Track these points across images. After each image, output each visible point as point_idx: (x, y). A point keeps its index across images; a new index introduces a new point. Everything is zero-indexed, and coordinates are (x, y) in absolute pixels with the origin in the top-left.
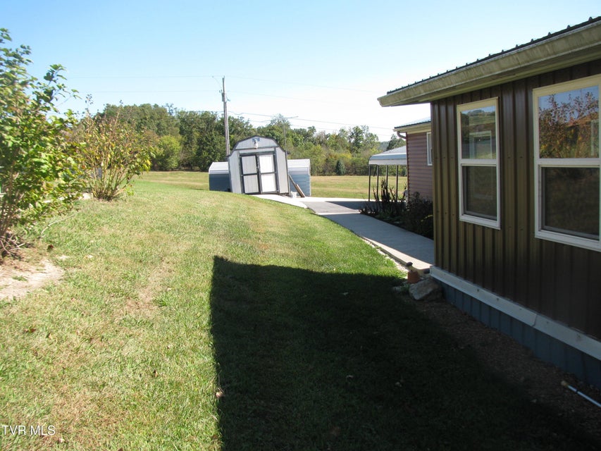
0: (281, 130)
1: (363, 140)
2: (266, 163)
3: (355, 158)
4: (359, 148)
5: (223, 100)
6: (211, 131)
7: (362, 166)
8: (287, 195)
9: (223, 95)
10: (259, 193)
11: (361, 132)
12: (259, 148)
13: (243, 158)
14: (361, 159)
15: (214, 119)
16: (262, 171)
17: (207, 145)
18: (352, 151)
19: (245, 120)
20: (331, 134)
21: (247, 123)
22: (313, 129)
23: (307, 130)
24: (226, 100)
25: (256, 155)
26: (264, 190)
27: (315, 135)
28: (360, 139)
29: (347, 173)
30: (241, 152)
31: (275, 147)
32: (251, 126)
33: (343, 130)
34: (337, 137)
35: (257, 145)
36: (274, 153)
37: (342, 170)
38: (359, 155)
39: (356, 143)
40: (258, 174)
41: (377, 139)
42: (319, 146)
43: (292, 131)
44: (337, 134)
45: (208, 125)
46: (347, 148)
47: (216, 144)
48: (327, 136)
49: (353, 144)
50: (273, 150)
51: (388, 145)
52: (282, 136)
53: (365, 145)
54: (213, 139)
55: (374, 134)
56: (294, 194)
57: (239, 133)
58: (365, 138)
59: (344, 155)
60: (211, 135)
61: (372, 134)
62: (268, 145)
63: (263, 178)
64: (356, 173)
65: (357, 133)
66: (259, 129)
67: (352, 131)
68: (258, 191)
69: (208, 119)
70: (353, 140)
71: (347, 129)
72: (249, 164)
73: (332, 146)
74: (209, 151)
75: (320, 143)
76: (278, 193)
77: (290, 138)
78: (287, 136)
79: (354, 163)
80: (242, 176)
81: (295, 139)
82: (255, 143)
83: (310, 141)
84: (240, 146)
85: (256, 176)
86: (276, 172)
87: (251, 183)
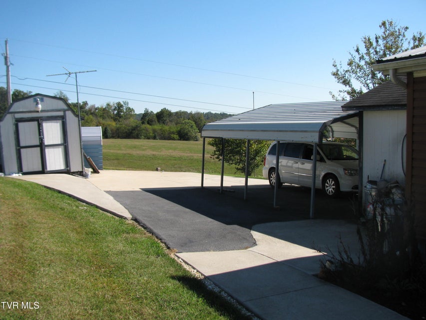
1: (123, 112)
2: (52, 132)
3: (118, 126)
4: (120, 118)
7: (125, 131)
8: (81, 173)
10: (43, 171)
11: (122, 106)
12: (42, 111)
13: (20, 124)
14: (124, 126)
16: (46, 142)
18: (115, 120)
20: (100, 107)
22: (85, 104)
23: (82, 104)
25: (39, 121)
26: (49, 168)
27: (87, 108)
28: (121, 112)
29: (113, 137)
30: (18, 116)
31: (64, 111)
33: (108, 105)
34: (104, 109)
35: (40, 107)
36: (63, 119)
37: (109, 135)
38: (121, 123)
39: (118, 114)
40: (42, 146)
41: (134, 112)
42: (91, 116)
44: (104, 107)
46: (112, 118)
48: (96, 109)
49: (116, 114)
50: (61, 114)
51: (142, 116)
53: (125, 116)
55: (131, 108)
56: (89, 171)
58: (125, 111)
59: (110, 123)
61: (130, 108)
62: (55, 107)
63: (48, 152)
64: (119, 137)
65: (119, 106)
67: (115, 105)
68: (40, 169)
70: (116, 112)
71: (111, 104)
72: (28, 132)
73: (100, 116)
75: (92, 114)
76: (68, 172)
79: (118, 129)
80: (19, 148)
82: (37, 104)
83: (83, 112)
84: (16, 107)
85: (39, 149)
86: (65, 145)
87: (31, 159)
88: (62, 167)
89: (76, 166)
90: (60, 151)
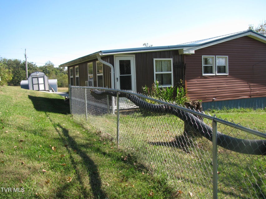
0: (50, 68)
2: (41, 80)
5: (25, 57)
6: (19, 68)
8: (48, 91)
9: (25, 55)
10: (39, 90)
13: (33, 79)
15: (20, 63)
16: (40, 83)
17: (17, 74)
19: (34, 64)
21: (35, 65)
24: (26, 57)
25: (38, 78)
26: (40, 89)
30: (33, 77)
31: (44, 75)
32: (36, 66)
35: (38, 74)
36: (44, 77)
40: (38, 84)
43: (55, 68)
45: (17, 66)
47: (21, 74)
50: (43, 76)
52: (51, 70)
54: (19, 72)
56: (51, 91)
57: (31, 69)
60: (19, 70)
62: (41, 74)
63: (40, 85)
66: (40, 67)
68: (38, 90)
69: (17, 63)
72: (35, 81)
74: (18, 77)
76: (45, 90)
77: (54, 71)
78: (53, 70)
80: (33, 84)
81: (56, 72)
83: (62, 72)
84: (32, 74)
85: (38, 85)
86: (44, 84)
87: (36, 87)
88: (44, 89)
89: (47, 89)
90: (43, 85)
